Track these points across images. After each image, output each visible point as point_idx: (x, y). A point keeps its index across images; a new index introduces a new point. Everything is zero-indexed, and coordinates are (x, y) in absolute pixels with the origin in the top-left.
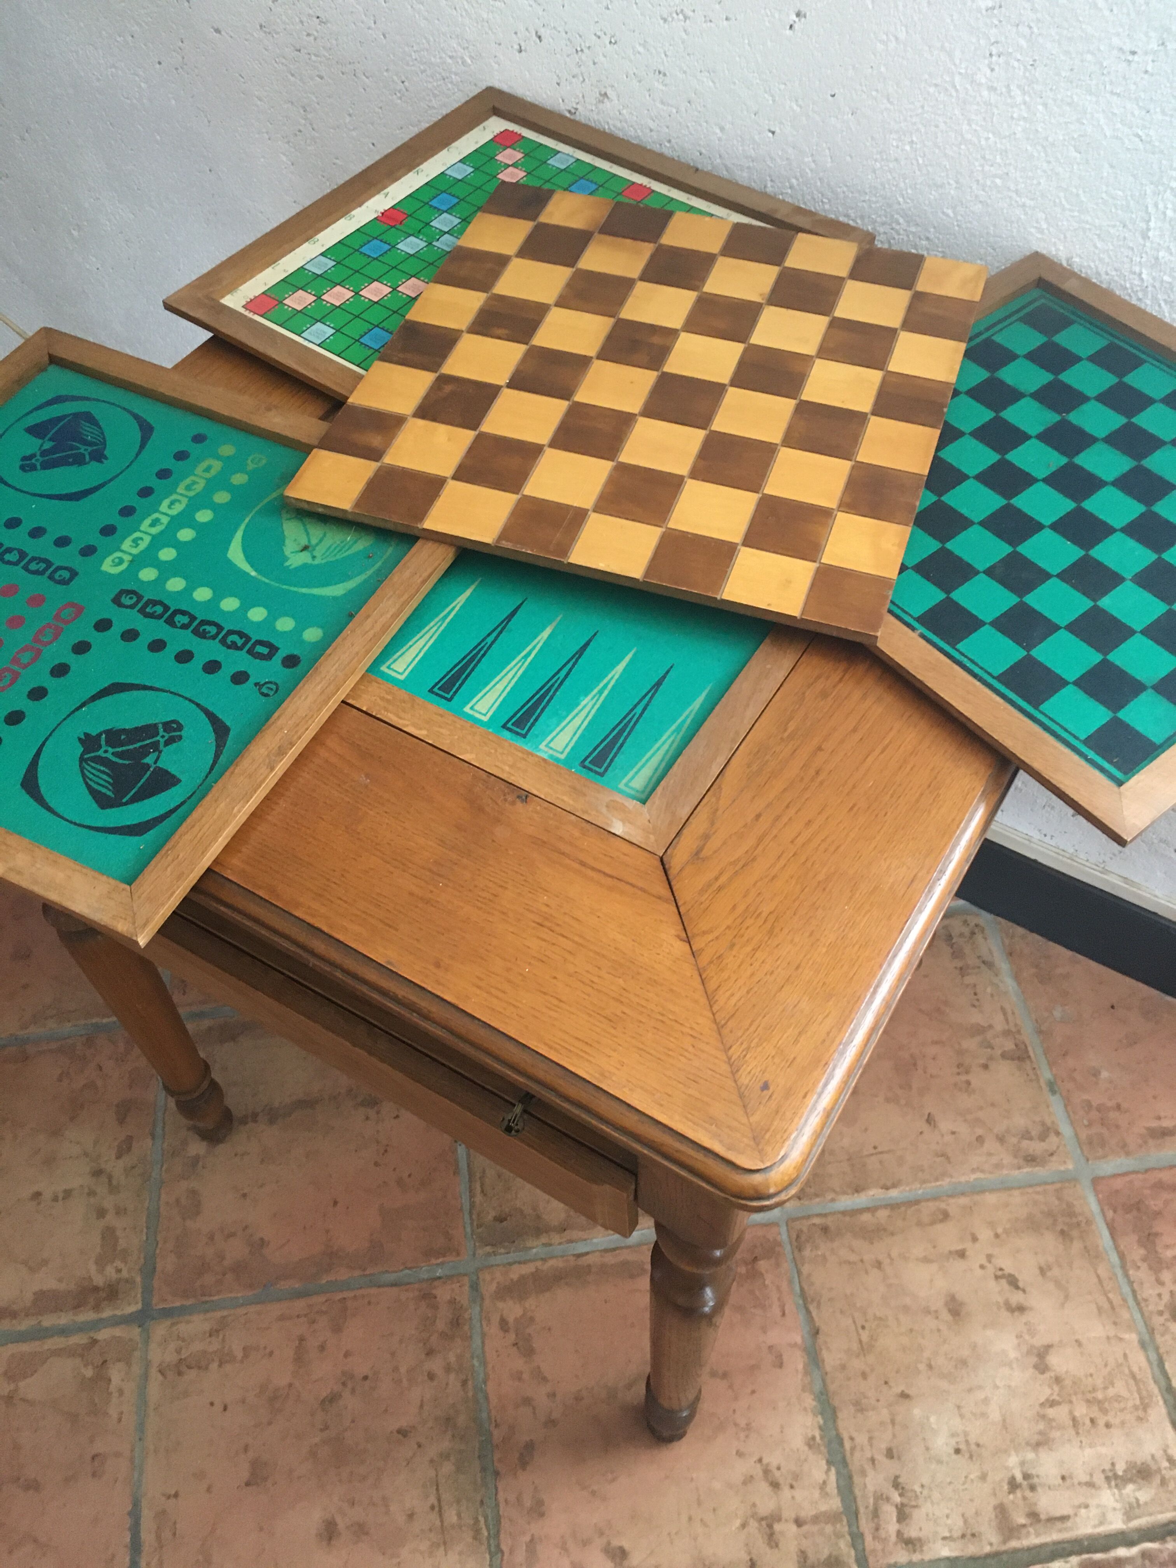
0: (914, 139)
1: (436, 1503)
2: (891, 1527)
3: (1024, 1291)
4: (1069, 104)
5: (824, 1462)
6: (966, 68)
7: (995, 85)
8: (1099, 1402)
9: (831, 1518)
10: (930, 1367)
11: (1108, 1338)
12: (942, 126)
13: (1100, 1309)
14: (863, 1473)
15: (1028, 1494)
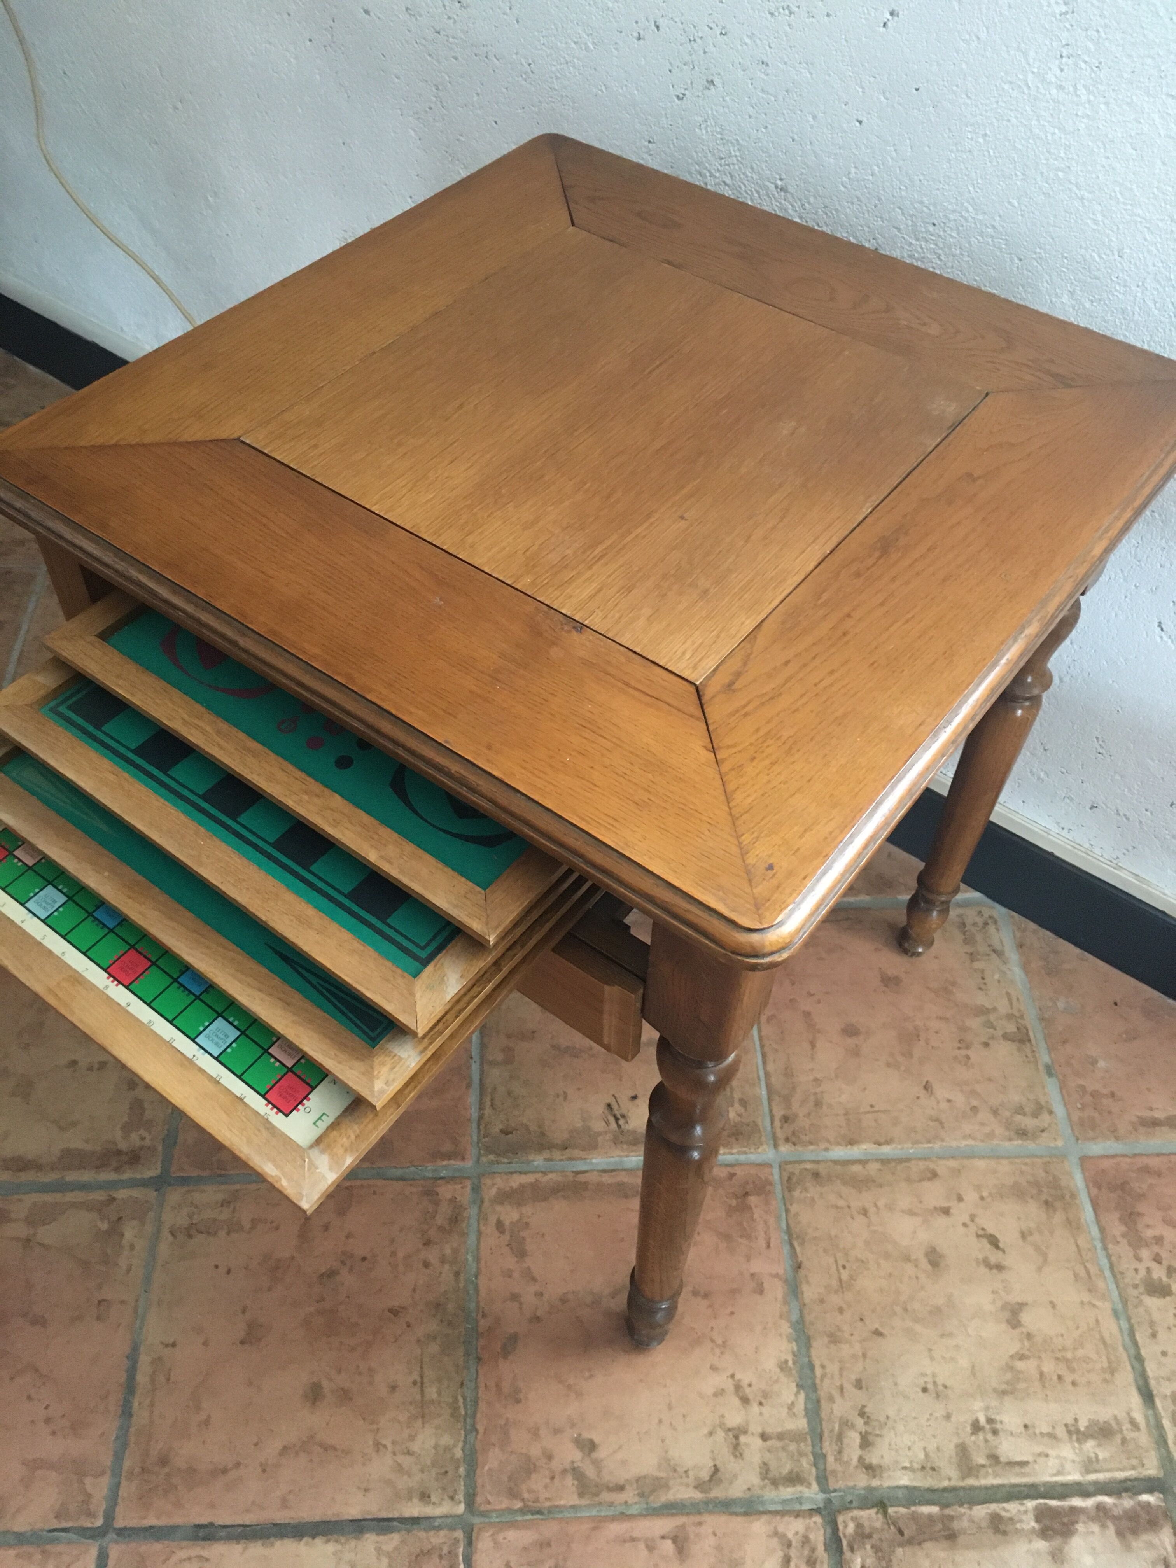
0: (988, 132)
1: (419, 1379)
2: (853, 1452)
3: (1004, 1251)
4: (1128, 104)
5: (794, 1385)
6: (1039, 68)
7: (1063, 84)
8: (1067, 1361)
9: (796, 1437)
10: (906, 1310)
11: (1082, 1303)
12: (1014, 120)
13: (1076, 1275)
14: (831, 1399)
15: (990, 1436)
